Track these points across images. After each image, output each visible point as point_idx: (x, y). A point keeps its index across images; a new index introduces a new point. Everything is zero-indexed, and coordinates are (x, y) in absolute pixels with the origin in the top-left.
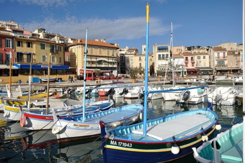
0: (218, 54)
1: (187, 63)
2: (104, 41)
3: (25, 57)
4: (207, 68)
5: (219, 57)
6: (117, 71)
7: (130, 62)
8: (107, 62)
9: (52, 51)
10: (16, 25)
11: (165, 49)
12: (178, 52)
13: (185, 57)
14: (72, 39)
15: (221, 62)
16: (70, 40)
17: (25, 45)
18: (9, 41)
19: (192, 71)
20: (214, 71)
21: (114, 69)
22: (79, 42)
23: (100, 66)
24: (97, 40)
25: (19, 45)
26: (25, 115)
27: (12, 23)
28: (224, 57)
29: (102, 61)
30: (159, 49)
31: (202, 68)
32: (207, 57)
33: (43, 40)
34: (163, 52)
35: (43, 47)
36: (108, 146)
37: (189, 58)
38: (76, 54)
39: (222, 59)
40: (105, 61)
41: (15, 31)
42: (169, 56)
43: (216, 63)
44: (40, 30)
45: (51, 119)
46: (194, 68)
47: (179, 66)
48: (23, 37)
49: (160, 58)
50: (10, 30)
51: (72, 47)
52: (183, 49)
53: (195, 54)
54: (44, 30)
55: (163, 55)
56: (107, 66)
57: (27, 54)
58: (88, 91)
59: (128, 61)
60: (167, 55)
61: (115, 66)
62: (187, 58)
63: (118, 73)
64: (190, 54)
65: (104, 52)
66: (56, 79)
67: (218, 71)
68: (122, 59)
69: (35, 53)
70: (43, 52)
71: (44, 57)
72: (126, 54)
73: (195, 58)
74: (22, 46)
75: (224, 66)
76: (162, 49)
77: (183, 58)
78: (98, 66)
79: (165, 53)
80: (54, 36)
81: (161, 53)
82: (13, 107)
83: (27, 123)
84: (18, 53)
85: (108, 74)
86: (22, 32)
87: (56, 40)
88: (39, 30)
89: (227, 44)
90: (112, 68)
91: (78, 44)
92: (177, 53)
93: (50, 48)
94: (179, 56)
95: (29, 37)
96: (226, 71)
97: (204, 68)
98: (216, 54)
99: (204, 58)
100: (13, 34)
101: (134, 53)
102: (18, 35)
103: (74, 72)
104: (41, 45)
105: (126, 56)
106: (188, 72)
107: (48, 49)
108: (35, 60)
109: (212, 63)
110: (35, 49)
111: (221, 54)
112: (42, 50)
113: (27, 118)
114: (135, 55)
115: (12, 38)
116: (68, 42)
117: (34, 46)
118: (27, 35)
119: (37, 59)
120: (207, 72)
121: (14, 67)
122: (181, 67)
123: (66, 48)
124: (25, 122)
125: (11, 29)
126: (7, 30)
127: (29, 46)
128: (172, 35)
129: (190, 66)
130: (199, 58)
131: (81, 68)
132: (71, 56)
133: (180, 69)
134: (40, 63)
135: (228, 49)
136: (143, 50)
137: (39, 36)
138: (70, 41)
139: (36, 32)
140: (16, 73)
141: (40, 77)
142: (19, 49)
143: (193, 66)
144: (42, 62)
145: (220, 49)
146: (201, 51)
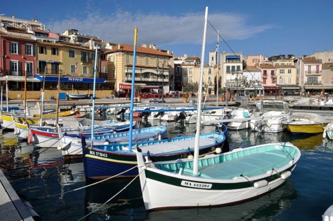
0: (310, 66)
1: (265, 79)
2: (154, 48)
3: (49, 66)
4: (292, 86)
5: (309, 72)
6: (168, 87)
7: (189, 75)
8: (155, 75)
9: (83, 59)
10: (41, 25)
11: (236, 59)
12: (255, 63)
13: (262, 70)
14: (111, 44)
15: (313, 79)
16: (108, 45)
17: (49, 52)
18: (30, 46)
19: (272, 90)
20: (303, 90)
21: (165, 84)
22: (119, 48)
23: (146, 79)
24: (145, 46)
25: (42, 52)
26: (32, 131)
27: (35, 23)
28: (318, 71)
29: (149, 73)
30: (229, 59)
31: (285, 86)
32: (294, 70)
33: (72, 45)
34: (233, 62)
35: (72, 54)
36: (87, 155)
37: (269, 72)
38: (115, 63)
39: (315, 74)
40: (152, 74)
41: (38, 34)
42: (241, 68)
43: (306, 79)
44: (71, 32)
45: (56, 137)
46: (274, 85)
47: (254, 82)
48: (48, 41)
49: (228, 71)
50: (32, 32)
51: (111, 55)
52: (262, 59)
53: (277, 66)
54: (77, 31)
55: (233, 67)
56: (155, 80)
57: (52, 64)
58: (121, 112)
59: (186, 74)
60: (238, 67)
61: (166, 80)
62: (265, 72)
63: (170, 89)
64: (271, 67)
65: (153, 62)
66: (87, 95)
67: (307, 91)
68: (178, 71)
69: (61, 61)
70: (72, 61)
71: (73, 67)
72: (183, 64)
73: (277, 72)
74: (46, 53)
75: (317, 84)
76: (232, 59)
77: (260, 71)
78: (143, 79)
79: (236, 65)
80: (87, 40)
81: (231, 65)
82: (23, 124)
83: (33, 140)
84: (40, 62)
85: (156, 91)
86: (47, 34)
87: (91, 45)
88: (69, 31)
89: (323, 53)
90: (161, 82)
91: (118, 51)
92: (253, 65)
93: (81, 56)
94: (254, 69)
95: (55, 41)
96: (319, 91)
97: (289, 86)
98: (306, 68)
99: (290, 72)
100: (35, 38)
101: (193, 63)
102: (42, 39)
103: (111, 86)
104: (70, 52)
105: (183, 67)
106: (265, 91)
107: (78, 56)
108: (61, 71)
109: (300, 79)
110: (61, 56)
111: (314, 68)
112: (71, 58)
113: (34, 135)
114: (195, 65)
115: (34, 42)
116: (106, 48)
117: (61, 52)
118: (53, 38)
119: (65, 70)
120: (292, 91)
121: (36, 80)
122: (256, 84)
123: (103, 55)
124: (31, 139)
125: (33, 30)
126: (29, 32)
127: (54, 53)
128: (218, 45)
129: (269, 83)
130: (282, 72)
131: (121, 82)
132: (109, 66)
133: (255, 86)
134: (68, 75)
135: (325, 60)
136: (210, 59)
137: (70, 39)
138: (109, 47)
139: (66, 34)
140: (38, 86)
141: (67, 93)
142: (42, 57)
143: (273, 82)
144: (70, 73)
145: (313, 61)
146: (286, 63)
